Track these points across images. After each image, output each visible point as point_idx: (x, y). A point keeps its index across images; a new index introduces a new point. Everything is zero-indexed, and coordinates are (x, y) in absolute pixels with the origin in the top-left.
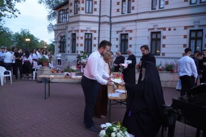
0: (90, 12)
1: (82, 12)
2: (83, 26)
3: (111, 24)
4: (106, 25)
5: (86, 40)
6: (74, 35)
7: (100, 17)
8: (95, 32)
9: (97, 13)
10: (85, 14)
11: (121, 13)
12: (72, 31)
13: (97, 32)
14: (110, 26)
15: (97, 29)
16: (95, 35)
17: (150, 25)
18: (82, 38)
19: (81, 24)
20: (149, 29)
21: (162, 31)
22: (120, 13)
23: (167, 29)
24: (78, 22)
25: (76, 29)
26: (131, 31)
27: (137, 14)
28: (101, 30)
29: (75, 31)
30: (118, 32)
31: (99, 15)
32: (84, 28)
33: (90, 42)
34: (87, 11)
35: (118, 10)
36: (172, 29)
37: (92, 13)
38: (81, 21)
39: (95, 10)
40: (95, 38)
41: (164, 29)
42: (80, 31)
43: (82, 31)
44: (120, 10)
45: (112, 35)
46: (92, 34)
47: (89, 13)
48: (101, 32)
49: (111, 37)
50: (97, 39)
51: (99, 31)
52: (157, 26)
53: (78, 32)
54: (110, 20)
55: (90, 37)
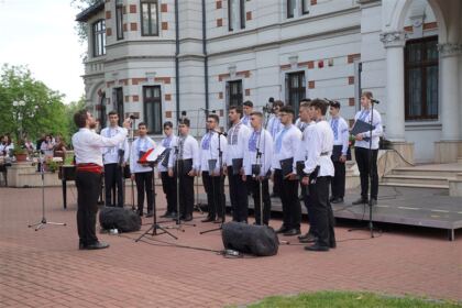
0: (154, 32)
1: (132, 35)
2: (136, 70)
3: (206, 59)
4: (191, 63)
5: (146, 101)
6: (119, 90)
7: (178, 42)
8: (167, 80)
9: (169, 34)
10: (140, 38)
11: (227, 28)
12: (113, 82)
13: (173, 81)
14: (203, 64)
15: (171, 73)
16: (168, 89)
17: (281, 56)
18: (136, 98)
19: (131, 64)
20: (282, 67)
21: (305, 69)
22: (224, 31)
23: (316, 65)
24: (125, 59)
25: (122, 76)
26: (247, 74)
27: (256, 30)
28: (180, 75)
29: (121, 81)
30: (221, 77)
32: (140, 74)
33: (157, 105)
34: (146, 32)
35: (220, 23)
36: (326, 64)
37: (157, 35)
38: (130, 58)
39: (165, 26)
40: (168, 97)
41: (311, 64)
42: (130, 82)
43: (135, 81)
44: (225, 22)
45: (210, 85)
46: (159, 87)
47: (150, 35)
48: (181, 80)
49: (207, 90)
50: (174, 98)
51: (177, 78)
52: (297, 57)
53: (126, 83)
54: (205, 48)
55: (156, 95)
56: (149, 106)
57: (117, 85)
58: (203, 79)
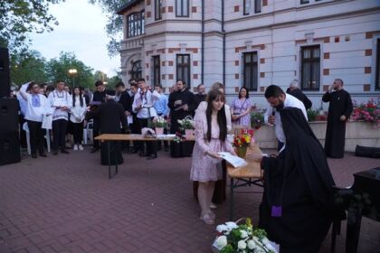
0: (185, 14)
1: (169, 16)
2: (172, 42)
3: (224, 34)
4: (215, 37)
5: (178, 66)
6: (156, 58)
7: (203, 22)
8: (195, 50)
9: (197, 16)
10: (175, 18)
11: (242, 13)
12: (152, 51)
13: (199, 51)
14: (222, 39)
15: (198, 45)
16: (196, 57)
17: (298, 33)
18: (171, 63)
19: (168, 37)
20: (297, 42)
21: (321, 43)
22: (240, 15)
23: (332, 40)
24: (163, 33)
25: (159, 46)
26: (262, 47)
27: (273, 13)
28: (205, 47)
29: (158, 51)
30: (237, 50)
31: (200, 19)
32: (175, 45)
33: (186, 69)
34: (179, 14)
35: (237, 9)
36: (342, 39)
37: (188, 16)
38: (167, 32)
39: (194, 10)
40: (195, 63)
41: (327, 40)
42: (167, 51)
43: (171, 50)
44: (241, 9)
45: (227, 55)
46: (189, 55)
47: (182, 16)
48: (205, 51)
49: (224, 59)
50: (200, 64)
51: (203, 49)
52: (313, 34)
53: (164, 52)
54: (223, 27)
55: (186, 61)
56: (180, 69)
57: (155, 54)
58: (222, 51)
